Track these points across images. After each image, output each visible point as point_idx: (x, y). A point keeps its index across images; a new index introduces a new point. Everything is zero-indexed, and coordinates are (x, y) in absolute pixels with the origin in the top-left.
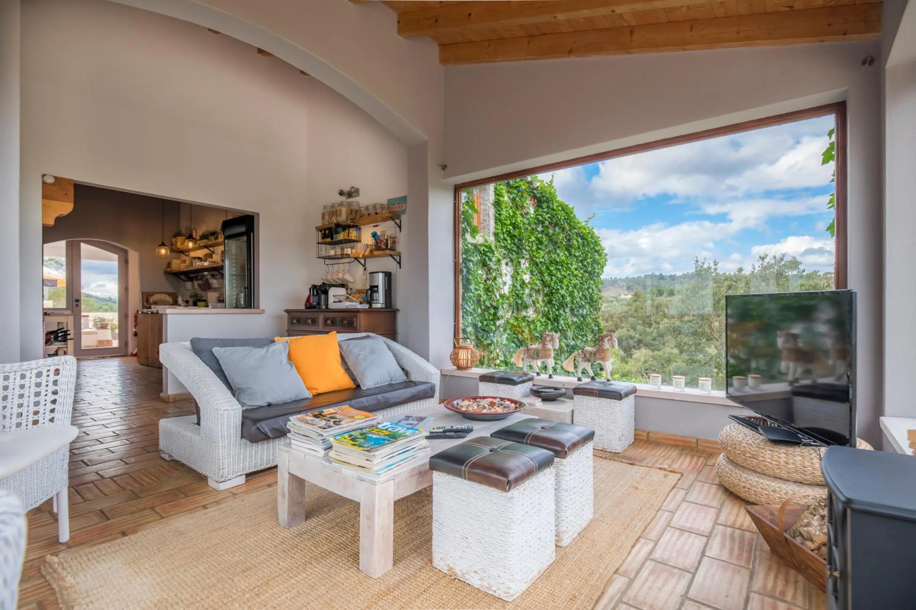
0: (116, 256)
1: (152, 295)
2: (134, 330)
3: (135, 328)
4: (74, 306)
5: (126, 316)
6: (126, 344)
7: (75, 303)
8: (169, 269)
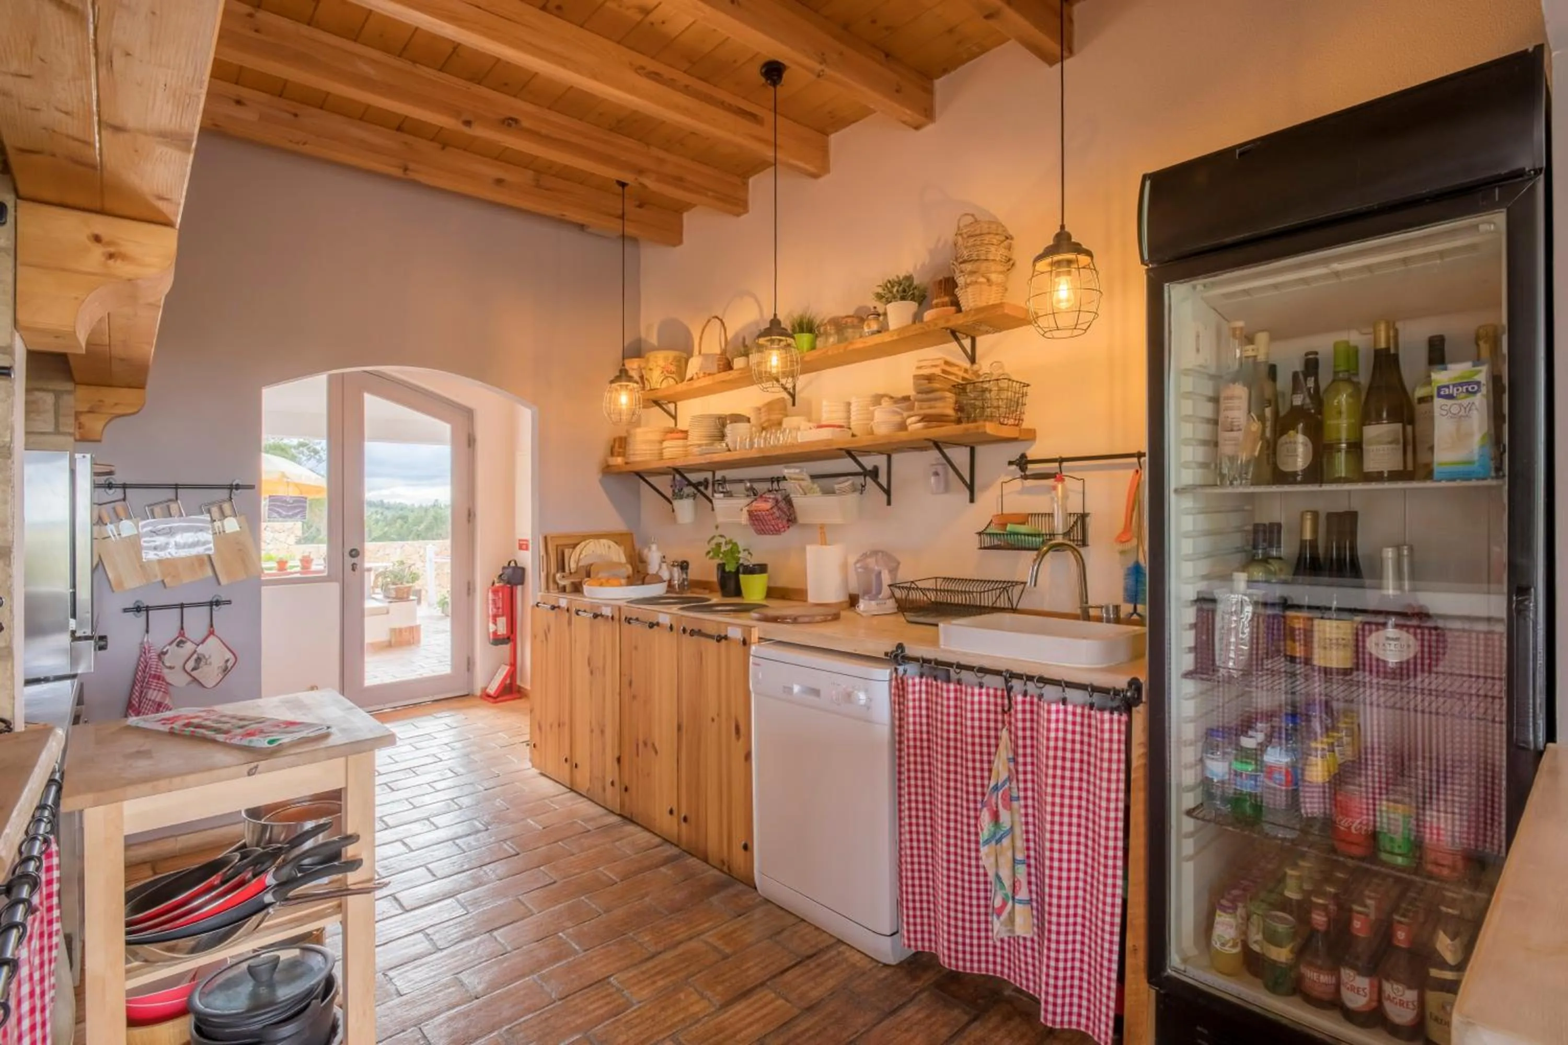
0: (445, 428)
1: (574, 546)
2: (492, 628)
3: (495, 623)
4: (348, 567)
5: (470, 589)
6: (470, 664)
7: (349, 561)
8: (619, 460)
